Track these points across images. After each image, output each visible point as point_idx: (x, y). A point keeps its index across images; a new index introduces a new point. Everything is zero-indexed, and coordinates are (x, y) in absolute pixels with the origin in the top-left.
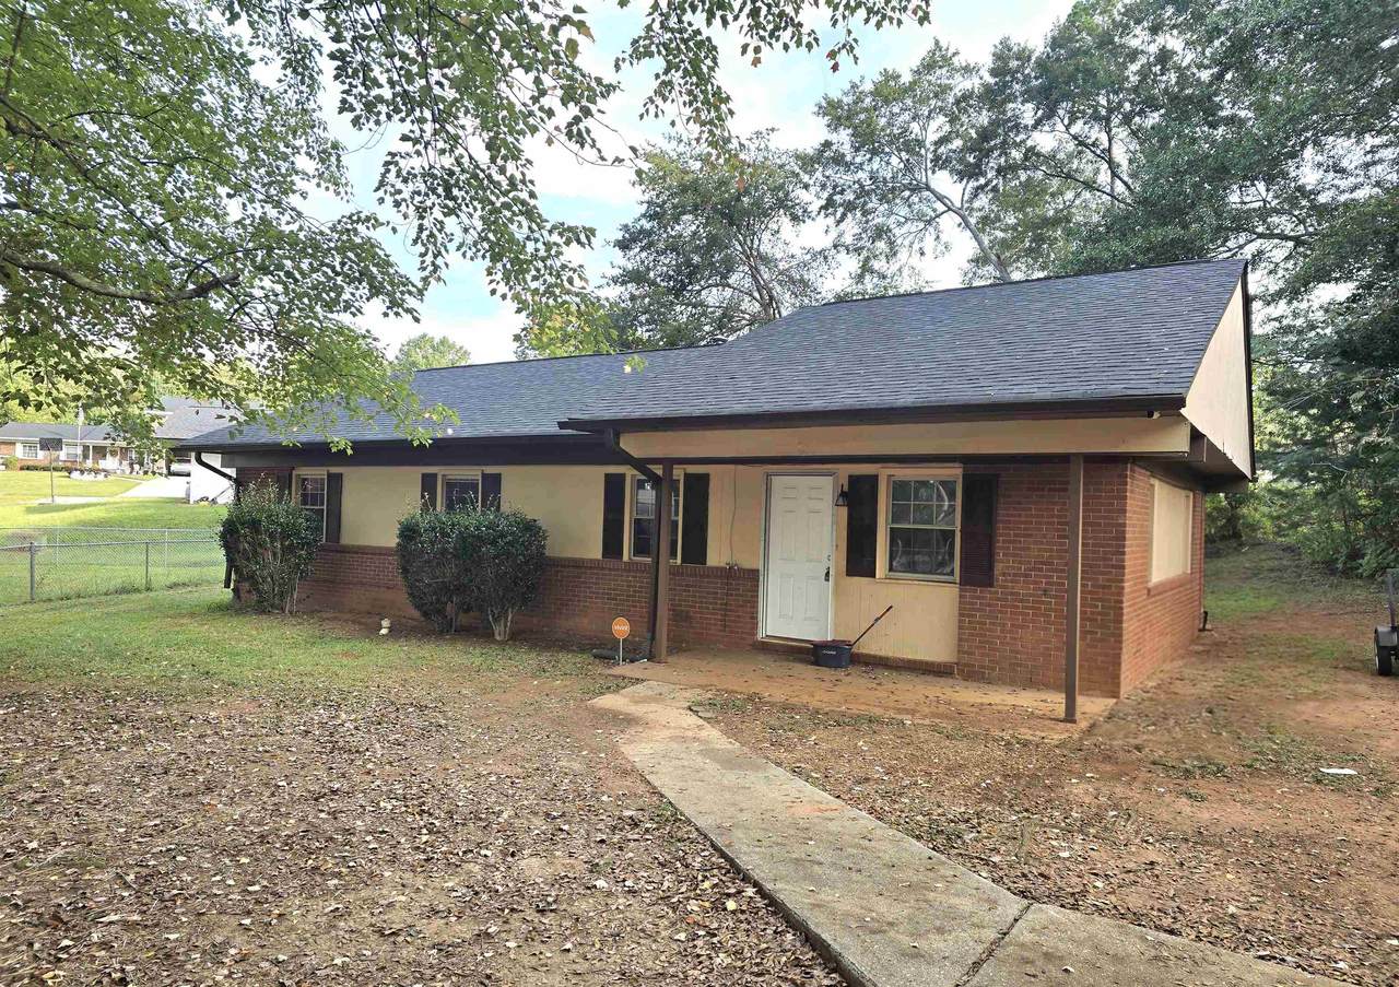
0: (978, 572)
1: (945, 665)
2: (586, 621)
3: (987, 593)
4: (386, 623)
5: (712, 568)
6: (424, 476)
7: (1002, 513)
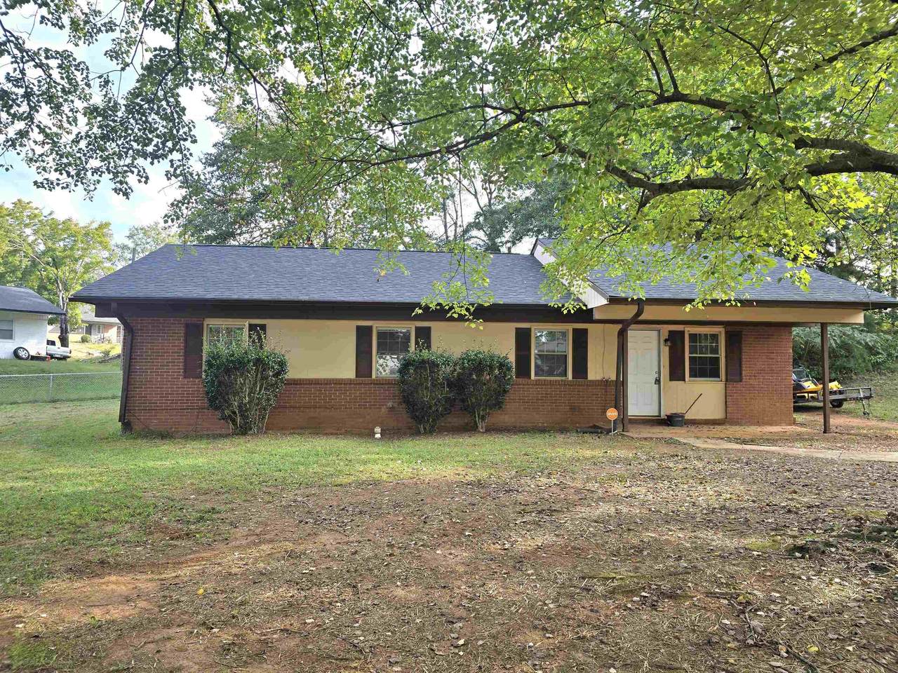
0: (734, 375)
1: (722, 420)
2: (507, 417)
3: (739, 385)
4: (378, 430)
5: (590, 381)
6: (358, 328)
7: (745, 349)
